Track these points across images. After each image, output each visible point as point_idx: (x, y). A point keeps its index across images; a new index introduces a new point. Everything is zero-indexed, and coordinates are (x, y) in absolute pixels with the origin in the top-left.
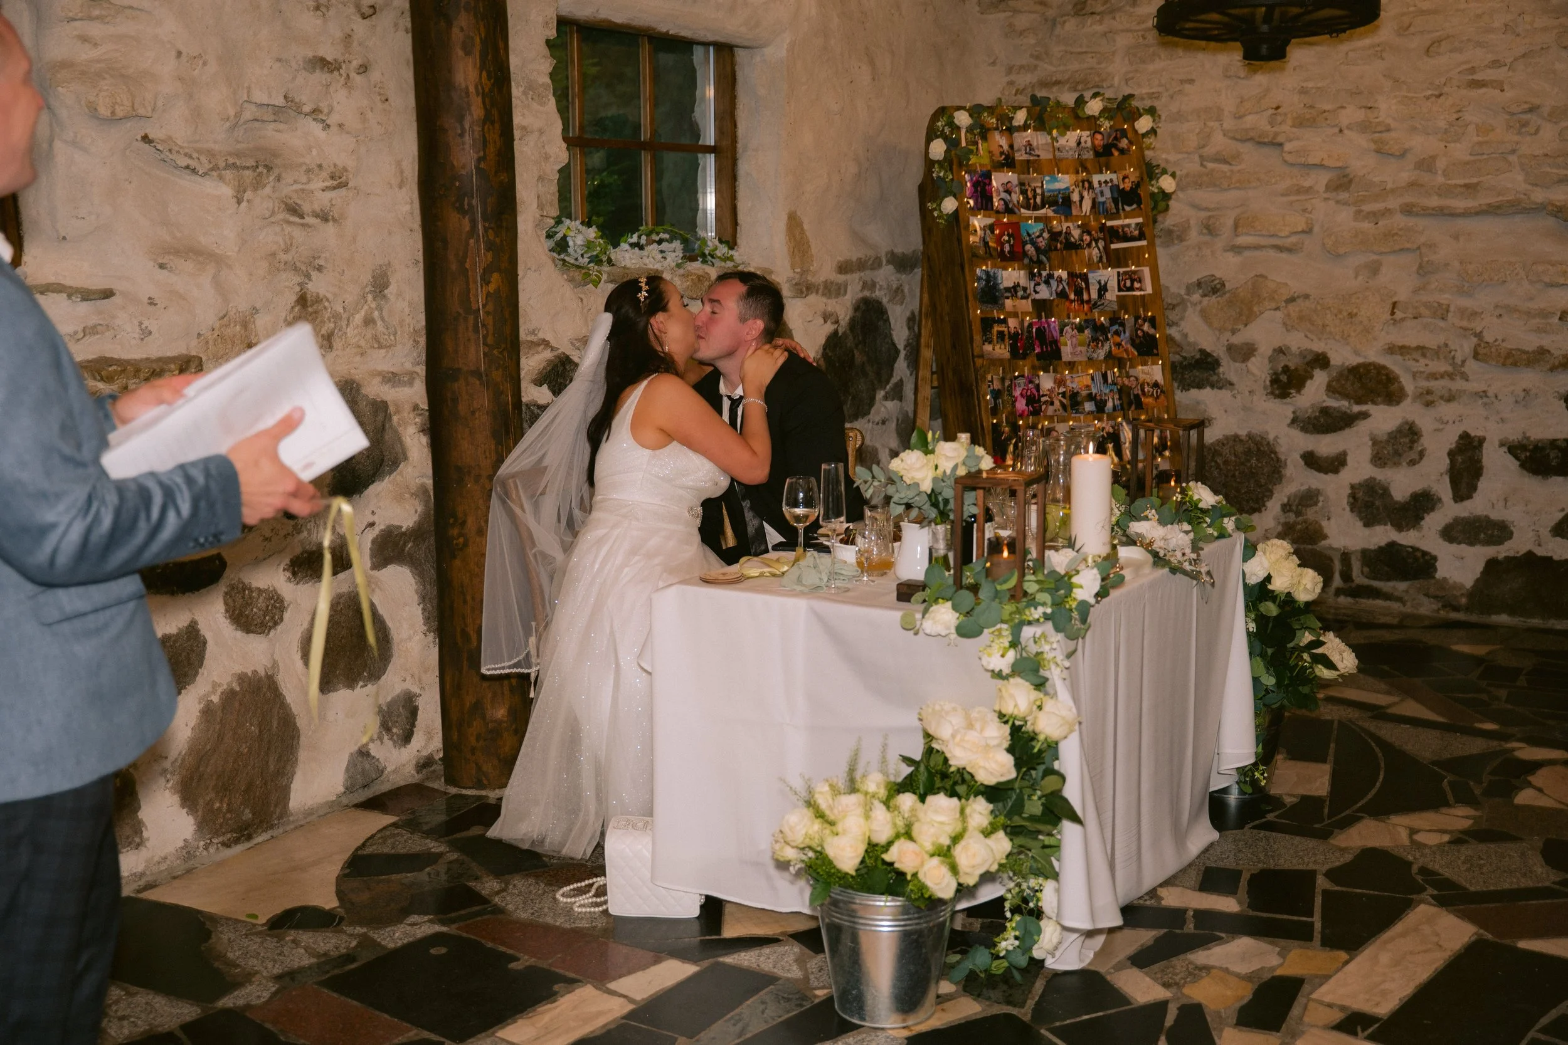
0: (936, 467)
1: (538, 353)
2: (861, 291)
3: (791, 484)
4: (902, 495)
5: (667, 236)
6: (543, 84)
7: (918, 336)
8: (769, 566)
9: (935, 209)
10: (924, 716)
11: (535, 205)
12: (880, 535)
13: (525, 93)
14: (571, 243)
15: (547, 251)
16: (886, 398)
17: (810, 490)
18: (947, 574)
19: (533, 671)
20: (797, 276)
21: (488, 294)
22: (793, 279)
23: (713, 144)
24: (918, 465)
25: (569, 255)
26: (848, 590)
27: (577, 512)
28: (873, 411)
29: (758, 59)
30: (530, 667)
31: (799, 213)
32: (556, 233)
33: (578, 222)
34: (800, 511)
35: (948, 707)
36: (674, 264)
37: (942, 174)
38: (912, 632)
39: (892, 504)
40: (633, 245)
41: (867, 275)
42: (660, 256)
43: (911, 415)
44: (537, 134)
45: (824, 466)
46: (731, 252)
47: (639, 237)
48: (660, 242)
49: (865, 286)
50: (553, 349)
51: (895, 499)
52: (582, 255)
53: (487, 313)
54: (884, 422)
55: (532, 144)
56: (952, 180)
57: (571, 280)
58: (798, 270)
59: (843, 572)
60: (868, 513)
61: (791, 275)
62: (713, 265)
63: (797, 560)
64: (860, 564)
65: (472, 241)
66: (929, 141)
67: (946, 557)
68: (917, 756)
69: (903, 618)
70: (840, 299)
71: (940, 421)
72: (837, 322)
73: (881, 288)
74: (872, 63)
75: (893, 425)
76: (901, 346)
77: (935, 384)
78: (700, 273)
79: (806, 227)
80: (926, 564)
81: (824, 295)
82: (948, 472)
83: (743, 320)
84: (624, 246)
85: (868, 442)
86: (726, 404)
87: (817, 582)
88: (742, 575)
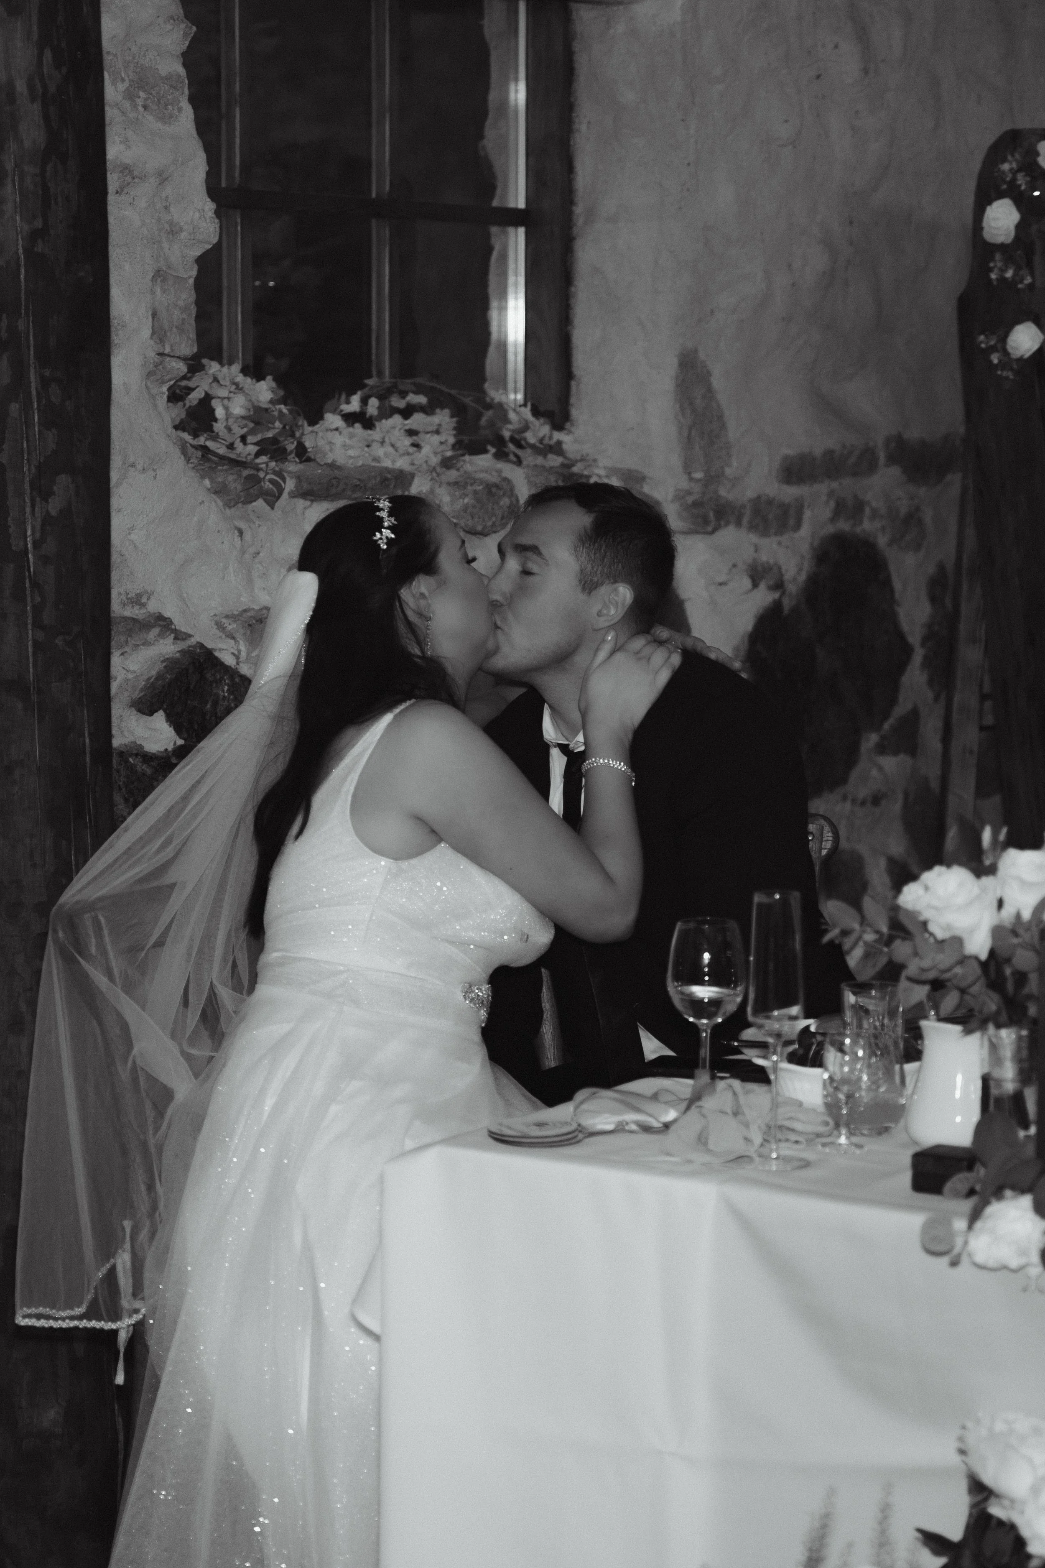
0: (1000, 904)
1: (146, 643)
2: (833, 520)
3: (684, 935)
4: (926, 963)
5: (422, 399)
6: (168, 78)
7: (954, 618)
8: (638, 1110)
9: (993, 349)
10: (971, 1440)
11: (146, 332)
12: (875, 1046)
13: (130, 96)
14: (220, 412)
15: (170, 430)
16: (882, 749)
17: (727, 945)
18: (1022, 1134)
19: (123, 1326)
20: (697, 488)
21: (47, 520)
22: (689, 493)
23: (521, 204)
24: (960, 900)
25: (215, 437)
26: (806, 1164)
27: (225, 994)
28: (854, 775)
29: (620, 28)
30: (116, 1317)
31: (702, 355)
32: (191, 390)
33: (236, 368)
34: (704, 992)
35: (1023, 1425)
36: (435, 460)
37: (1009, 274)
38: (945, 1260)
39: (903, 983)
40: (350, 419)
41: (845, 486)
42: (407, 441)
43: (935, 785)
44: (153, 181)
45: (757, 898)
46: (557, 436)
47: (364, 401)
48: (407, 412)
49: (840, 509)
50: (179, 636)
51: (912, 969)
52: (243, 439)
53: (45, 560)
54: (876, 800)
55: (142, 203)
56: (1031, 286)
57: (219, 491)
58: (699, 475)
59: (798, 1126)
60: (851, 998)
61: (684, 484)
62: (519, 462)
63: (696, 1098)
64: (832, 1107)
65: (14, 408)
66: (983, 201)
67: (1018, 1098)
68: (955, 1532)
69: (927, 1228)
70: (785, 538)
71: (997, 799)
72: (779, 586)
73: (875, 514)
74: (862, 35)
75: (897, 807)
76: (914, 638)
77: (989, 720)
78: (493, 479)
79: (717, 382)
80: (974, 1115)
81: (752, 528)
82: (1027, 915)
83: (588, 585)
84: (333, 420)
85: (844, 844)
86: (558, 764)
87: (741, 1148)
88: (580, 1129)
